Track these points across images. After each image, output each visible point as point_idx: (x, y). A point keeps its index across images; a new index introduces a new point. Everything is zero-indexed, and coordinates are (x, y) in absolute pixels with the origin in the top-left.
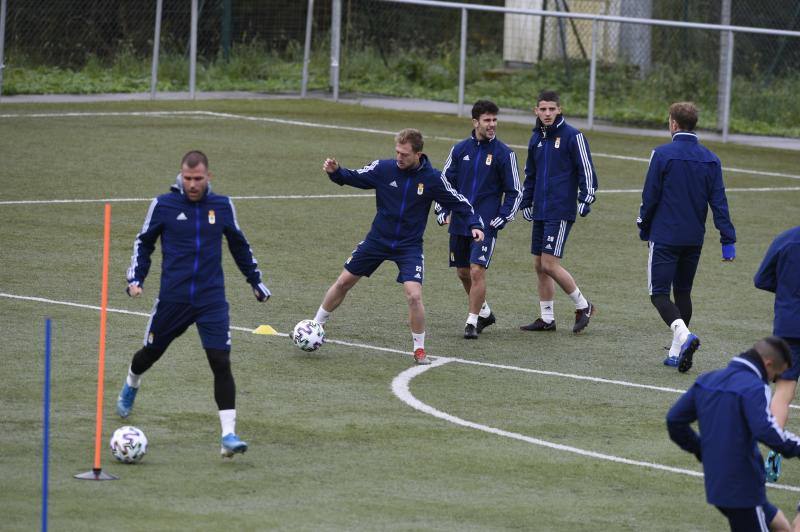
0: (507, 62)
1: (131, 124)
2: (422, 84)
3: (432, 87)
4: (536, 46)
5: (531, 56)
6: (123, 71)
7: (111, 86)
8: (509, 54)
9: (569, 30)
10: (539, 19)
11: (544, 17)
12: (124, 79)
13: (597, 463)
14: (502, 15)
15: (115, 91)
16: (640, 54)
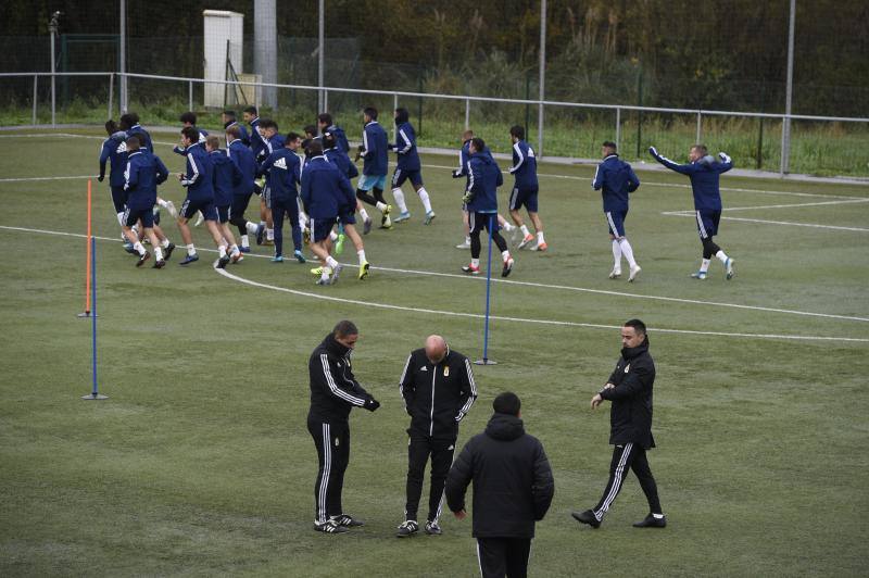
0: (206, 108)
1: (29, 141)
2: (165, 119)
3: (170, 120)
4: (223, 99)
5: (221, 104)
6: (13, 115)
7: (11, 122)
8: (207, 103)
9: (238, 90)
10: (223, 86)
11: (226, 85)
12: (16, 119)
13: (330, 302)
14: (203, 84)
15: (13, 125)
16: (272, 103)
